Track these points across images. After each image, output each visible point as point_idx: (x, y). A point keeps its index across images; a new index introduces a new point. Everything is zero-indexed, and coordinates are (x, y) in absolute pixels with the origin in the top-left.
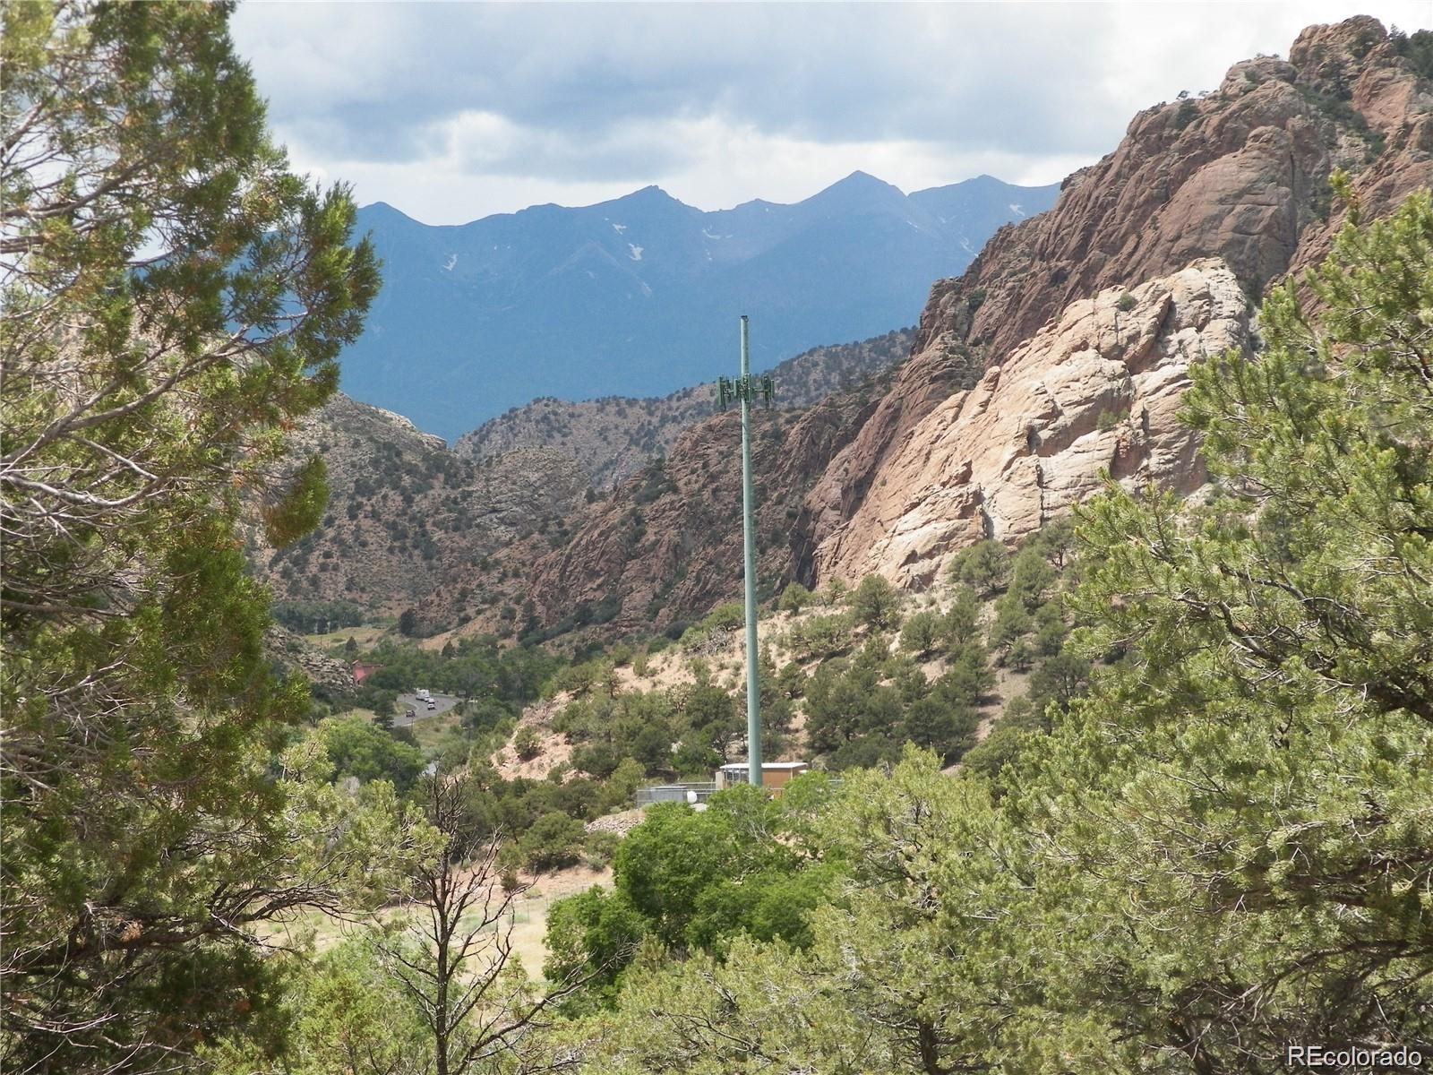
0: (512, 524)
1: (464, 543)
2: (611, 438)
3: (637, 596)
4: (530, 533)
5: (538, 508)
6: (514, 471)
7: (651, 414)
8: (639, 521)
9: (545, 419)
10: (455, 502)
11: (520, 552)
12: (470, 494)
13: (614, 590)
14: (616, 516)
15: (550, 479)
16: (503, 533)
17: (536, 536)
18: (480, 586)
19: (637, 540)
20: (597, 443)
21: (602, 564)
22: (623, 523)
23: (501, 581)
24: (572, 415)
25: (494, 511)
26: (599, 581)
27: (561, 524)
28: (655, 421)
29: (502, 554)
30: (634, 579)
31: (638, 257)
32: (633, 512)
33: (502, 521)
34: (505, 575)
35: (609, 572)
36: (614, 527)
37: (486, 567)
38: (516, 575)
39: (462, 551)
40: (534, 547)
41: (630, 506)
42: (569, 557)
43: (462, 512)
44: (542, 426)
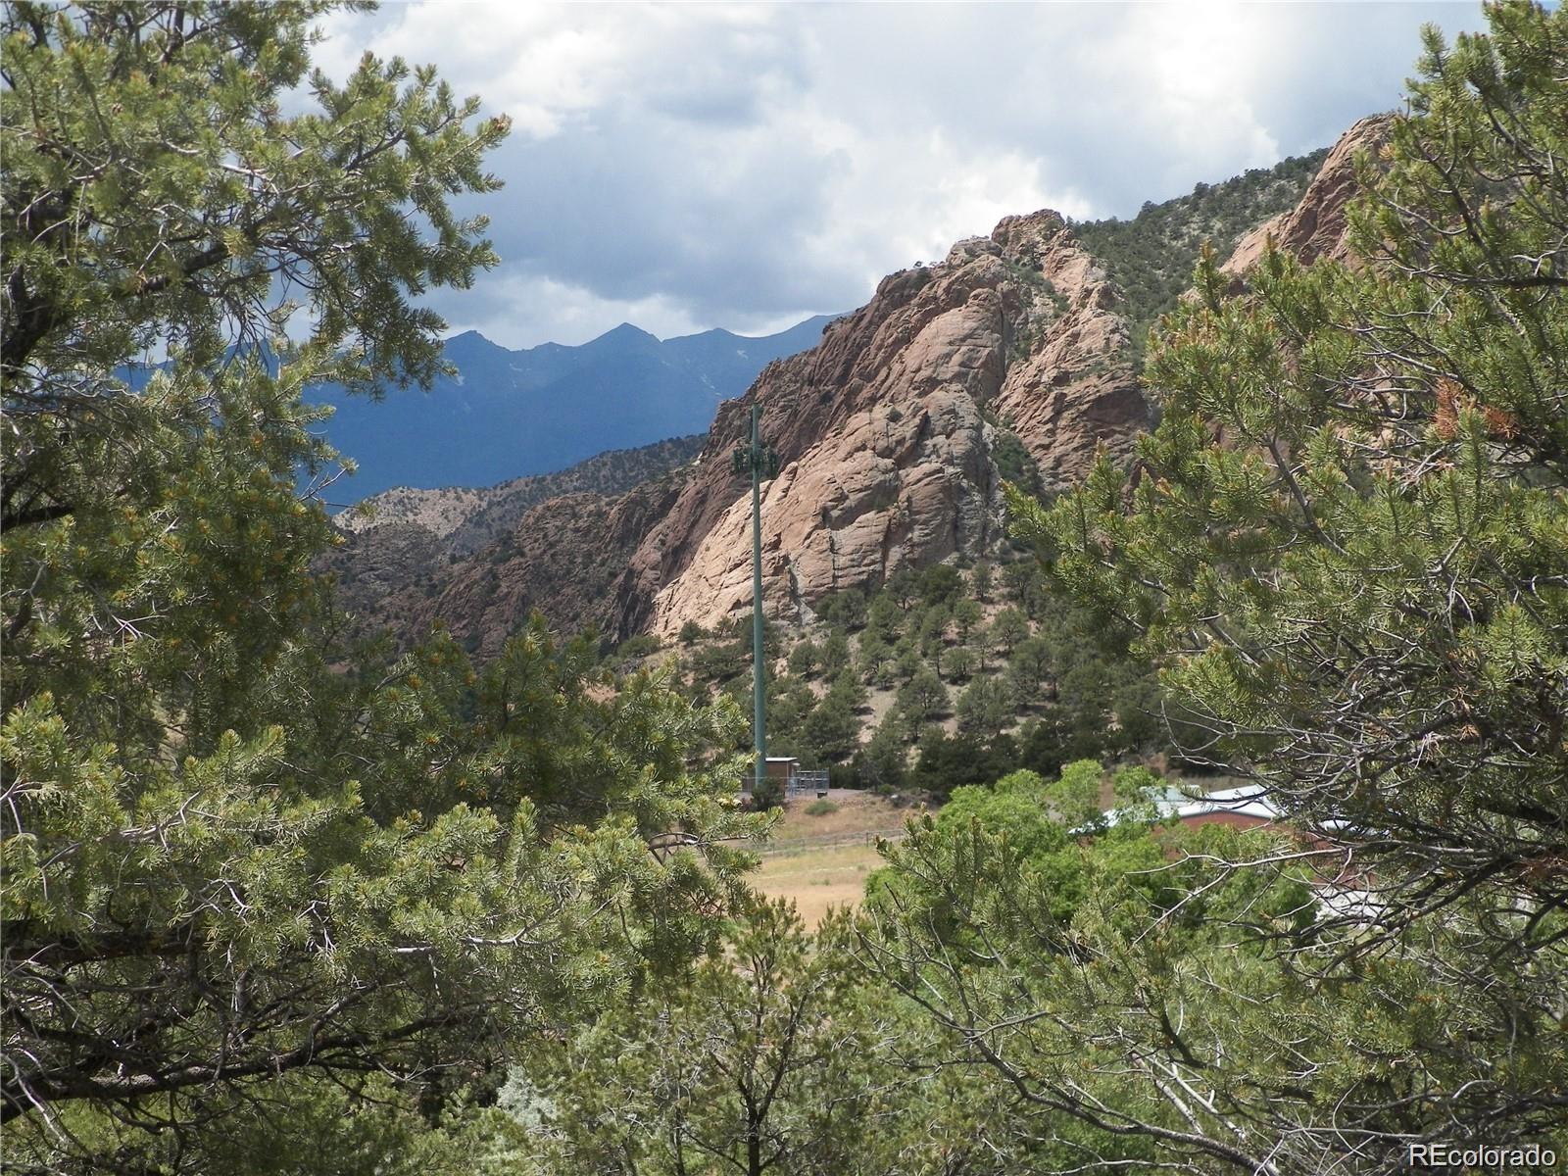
0: (385, 580)
1: (350, 594)
2: (451, 515)
3: (495, 634)
4: (408, 585)
5: (405, 567)
6: (388, 539)
7: (481, 499)
8: (495, 577)
9: (401, 501)
10: (342, 562)
11: (400, 600)
12: (353, 556)
13: (476, 629)
14: (477, 574)
15: (415, 546)
16: (384, 588)
17: (412, 588)
18: (369, 625)
19: (494, 592)
20: (440, 520)
21: (466, 609)
22: (483, 579)
23: (385, 622)
24: (421, 500)
25: (372, 569)
26: (465, 622)
27: (430, 579)
28: (484, 505)
29: (386, 601)
30: (491, 621)
31: (461, 383)
32: (491, 570)
33: (378, 577)
34: (388, 617)
35: (473, 616)
36: (476, 582)
37: (374, 611)
38: (397, 617)
39: (348, 599)
40: (410, 596)
41: (488, 566)
42: (441, 604)
43: (348, 570)
44: (399, 507)
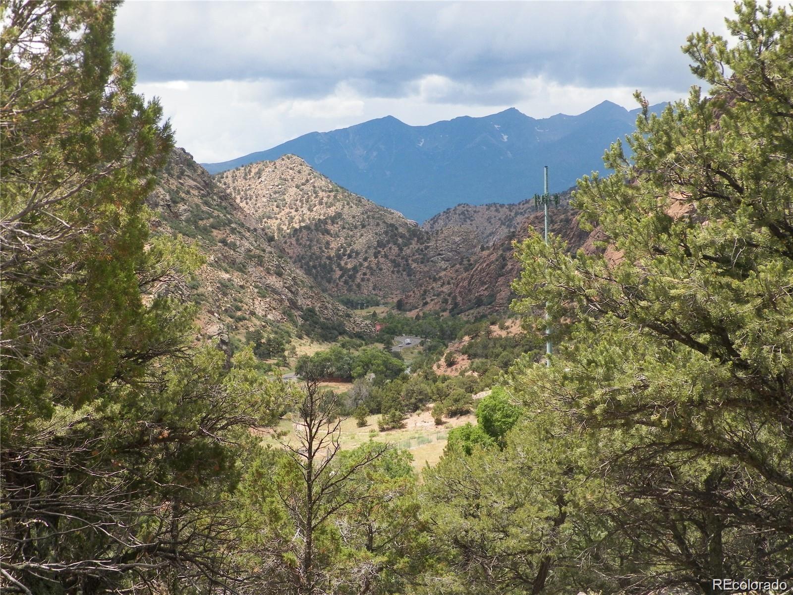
0: (447, 261)
1: (426, 269)
2: (493, 221)
3: (503, 293)
4: (456, 264)
5: (459, 253)
6: (449, 236)
7: (511, 211)
8: (504, 259)
9: (463, 213)
10: (422, 250)
11: (451, 273)
12: (428, 247)
13: (493, 290)
14: (493, 257)
15: (464, 240)
16: (443, 264)
17: (458, 266)
18: (432, 288)
19: (503, 268)
20: (486, 224)
21: (487, 279)
22: (497, 260)
23: (442, 286)
24: (475, 212)
25: (440, 254)
26: (486, 286)
27: (469, 261)
28: (513, 214)
29: (442, 274)
30: (501, 285)
31: (506, 140)
32: (502, 255)
33: (443, 259)
34: (444, 283)
35: (491, 282)
36: (492, 262)
37: (435, 280)
38: (449, 283)
39: (425, 272)
40: (457, 271)
41: (500, 252)
42: (473, 275)
43: (425, 255)
44: (462, 216)
